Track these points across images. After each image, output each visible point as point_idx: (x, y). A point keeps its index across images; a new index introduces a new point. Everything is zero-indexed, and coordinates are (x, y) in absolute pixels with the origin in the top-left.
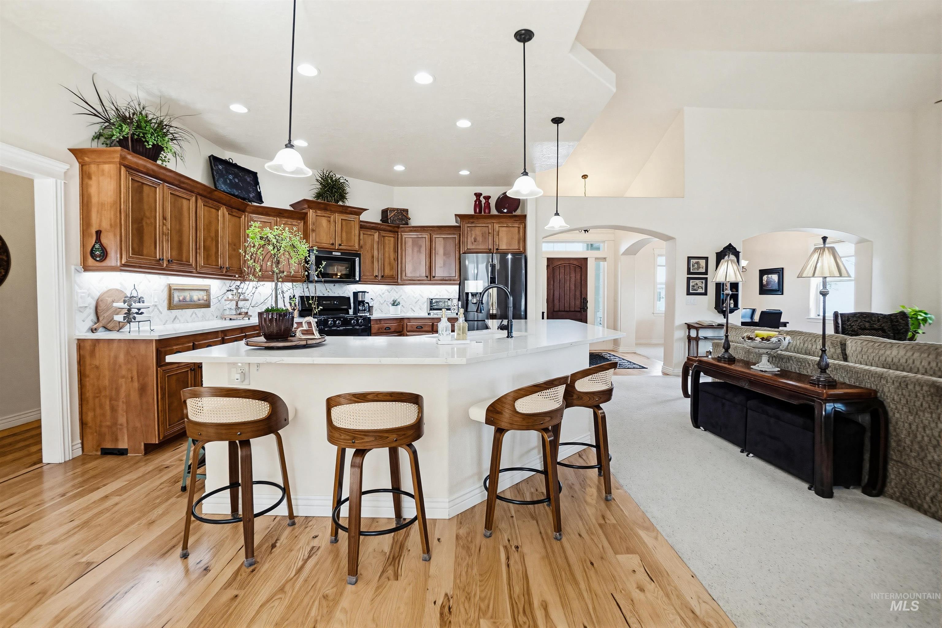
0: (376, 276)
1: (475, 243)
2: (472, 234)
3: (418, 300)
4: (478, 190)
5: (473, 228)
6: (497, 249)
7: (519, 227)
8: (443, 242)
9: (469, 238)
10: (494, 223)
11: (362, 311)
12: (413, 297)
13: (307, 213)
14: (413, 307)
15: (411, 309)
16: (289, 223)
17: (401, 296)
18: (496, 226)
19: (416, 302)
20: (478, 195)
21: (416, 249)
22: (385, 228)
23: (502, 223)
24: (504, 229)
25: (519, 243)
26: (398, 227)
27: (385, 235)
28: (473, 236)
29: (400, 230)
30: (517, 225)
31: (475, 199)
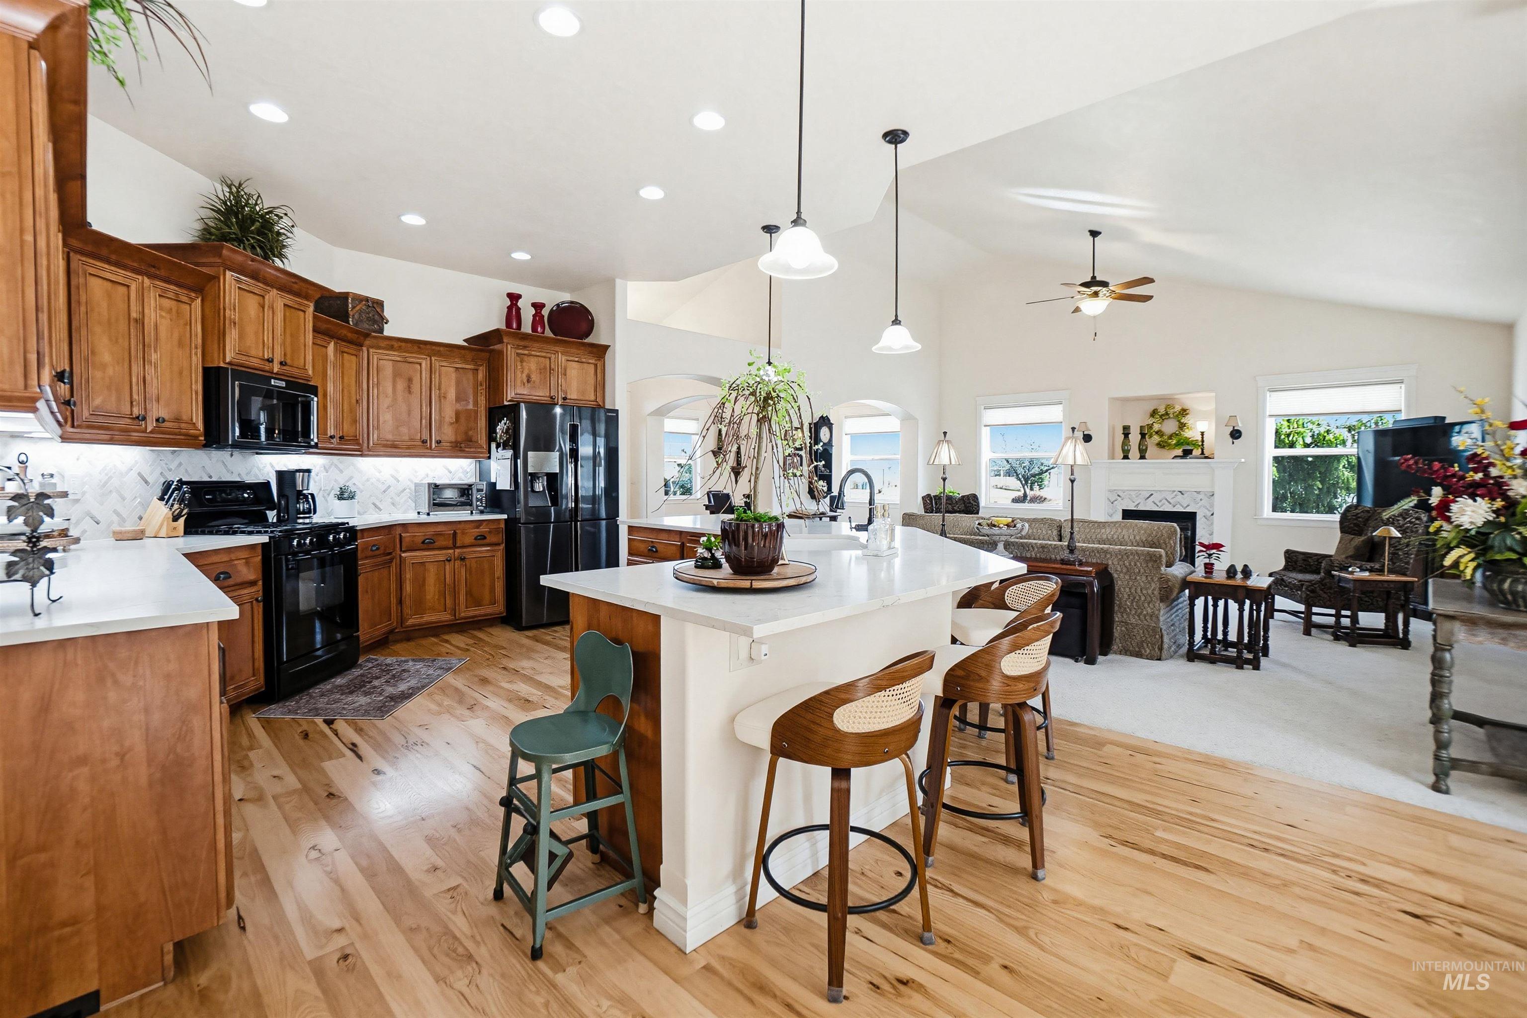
0: (332, 437)
1: (529, 385)
2: (523, 368)
3: (389, 487)
4: (515, 289)
5: (526, 358)
6: (565, 399)
7: (596, 365)
8: (454, 376)
9: (519, 373)
10: (557, 352)
11: (304, 513)
12: (378, 480)
13: (216, 278)
14: (378, 504)
15: (374, 504)
16: (171, 295)
17: (351, 478)
18: (562, 358)
19: (384, 492)
20: (514, 298)
21: (401, 385)
22: (345, 335)
23: (572, 355)
24: (575, 364)
25: (596, 391)
26: (367, 335)
27: (346, 350)
28: (526, 372)
29: (367, 342)
30: (593, 361)
31: (509, 303)
